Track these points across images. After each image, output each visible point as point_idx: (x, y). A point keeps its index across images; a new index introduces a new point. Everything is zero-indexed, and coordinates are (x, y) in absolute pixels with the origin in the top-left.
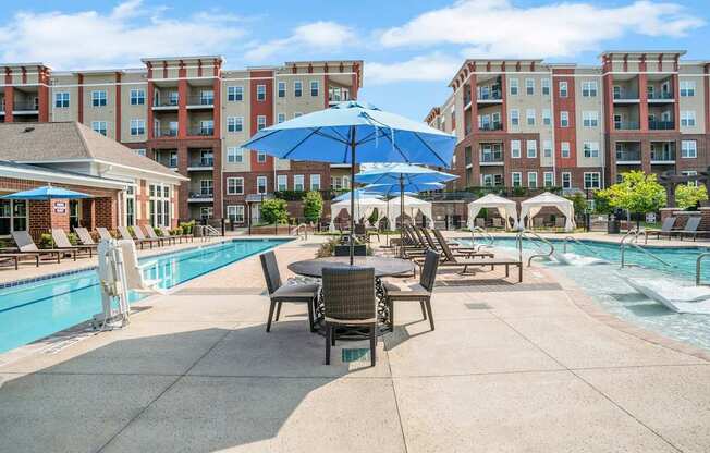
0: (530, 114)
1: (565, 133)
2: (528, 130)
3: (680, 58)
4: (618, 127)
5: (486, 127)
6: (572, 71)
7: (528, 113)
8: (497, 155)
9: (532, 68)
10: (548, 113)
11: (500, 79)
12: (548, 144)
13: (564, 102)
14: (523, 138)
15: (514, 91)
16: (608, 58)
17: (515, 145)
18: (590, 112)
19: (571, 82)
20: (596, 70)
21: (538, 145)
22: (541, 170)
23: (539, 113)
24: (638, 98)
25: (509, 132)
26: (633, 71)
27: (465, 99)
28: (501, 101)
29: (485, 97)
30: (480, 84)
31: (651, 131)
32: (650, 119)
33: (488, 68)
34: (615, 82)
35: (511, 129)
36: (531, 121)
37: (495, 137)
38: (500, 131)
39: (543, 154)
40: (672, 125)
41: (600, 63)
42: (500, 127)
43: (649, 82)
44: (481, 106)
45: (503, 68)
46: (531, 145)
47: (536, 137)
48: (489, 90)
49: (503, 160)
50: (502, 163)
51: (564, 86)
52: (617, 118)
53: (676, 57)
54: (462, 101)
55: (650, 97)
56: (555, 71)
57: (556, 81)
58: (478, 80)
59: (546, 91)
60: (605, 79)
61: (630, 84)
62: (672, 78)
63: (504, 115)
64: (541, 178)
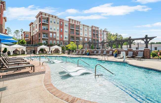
0: (55, 28)
1: (61, 33)
2: (54, 31)
3: (80, 23)
4: (71, 33)
5: (44, 29)
6: (63, 20)
8: (47, 36)
9: (55, 18)
10: (58, 28)
11: (48, 18)
12: (58, 35)
13: (61, 27)
14: (53, 33)
15: (51, 22)
16: (70, 20)
17: (51, 34)
18: (66, 29)
19: (63, 22)
20: (67, 21)
21: (56, 35)
22: (56, 40)
23: (56, 28)
24: (74, 28)
25: (50, 31)
26: (74, 23)
27: (39, 21)
28: (48, 24)
29: (44, 22)
30: (44, 18)
31: (76, 35)
32: (76, 32)
33: (45, 15)
34: (71, 25)
35: (50, 30)
36: (55, 29)
37: (46, 32)
38: (47, 31)
39: (57, 37)
40: (79, 34)
41: (68, 20)
42: (48, 29)
43: (76, 26)
44: (43, 24)
45: (49, 16)
46: (54, 35)
47: (55, 33)
48: (46, 20)
49: (48, 37)
50: (48, 38)
51: (62, 23)
52: (71, 32)
53: (80, 22)
54: (39, 22)
55: (76, 28)
56: (60, 20)
57: (60, 22)
58: (43, 18)
59: (58, 23)
60: (69, 23)
61: (73, 25)
62: (79, 26)
63: (49, 27)
64: (56, 42)
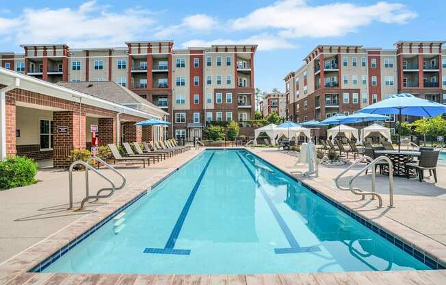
0: (354, 77)
2: (354, 87)
4: (405, 85)
5: (328, 85)
6: (379, 53)
7: (353, 77)
8: (334, 102)
9: (356, 50)
10: (365, 77)
11: (337, 57)
12: (365, 95)
13: (374, 71)
14: (350, 91)
15: (345, 64)
16: (400, 45)
17: (346, 96)
18: (389, 77)
19: (378, 59)
20: (393, 52)
21: (359, 96)
23: (360, 77)
24: (418, 68)
25: (342, 88)
26: (415, 53)
27: (315, 68)
28: (338, 70)
29: (327, 67)
30: (325, 59)
31: (426, 88)
32: (424, 80)
33: (330, 50)
34: (404, 59)
35: (344, 86)
36: (355, 82)
37: (334, 91)
38: (337, 88)
39: (361, 102)
40: (437, 85)
41: (395, 48)
42: (337, 85)
43: (425, 59)
44: (325, 72)
45: (339, 50)
46: (355, 96)
47: (358, 91)
48: (328, 63)
49: (338, 104)
50: (338, 106)
51: (374, 61)
52: (405, 80)
53: (440, 45)
54: (313, 70)
55: (424, 68)
56: (369, 53)
57: (370, 59)
58: (324, 57)
59: (364, 64)
60: (399, 58)
61: (413, 60)
62: (438, 57)
63: (339, 78)
